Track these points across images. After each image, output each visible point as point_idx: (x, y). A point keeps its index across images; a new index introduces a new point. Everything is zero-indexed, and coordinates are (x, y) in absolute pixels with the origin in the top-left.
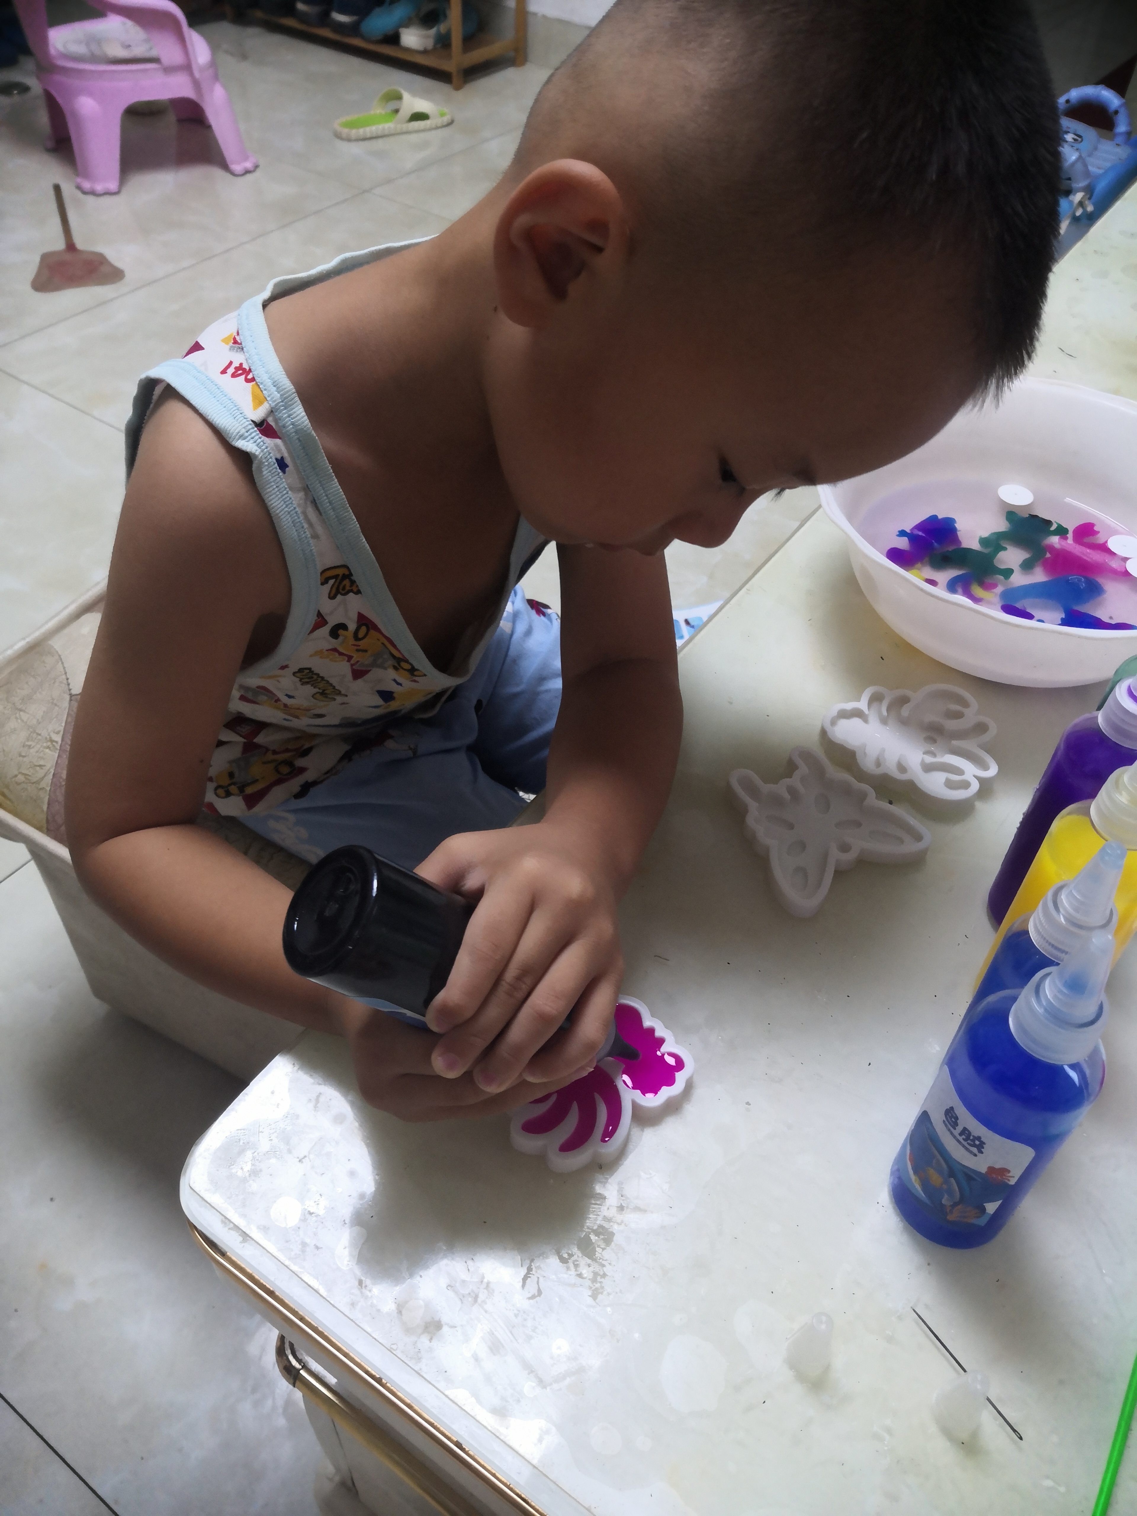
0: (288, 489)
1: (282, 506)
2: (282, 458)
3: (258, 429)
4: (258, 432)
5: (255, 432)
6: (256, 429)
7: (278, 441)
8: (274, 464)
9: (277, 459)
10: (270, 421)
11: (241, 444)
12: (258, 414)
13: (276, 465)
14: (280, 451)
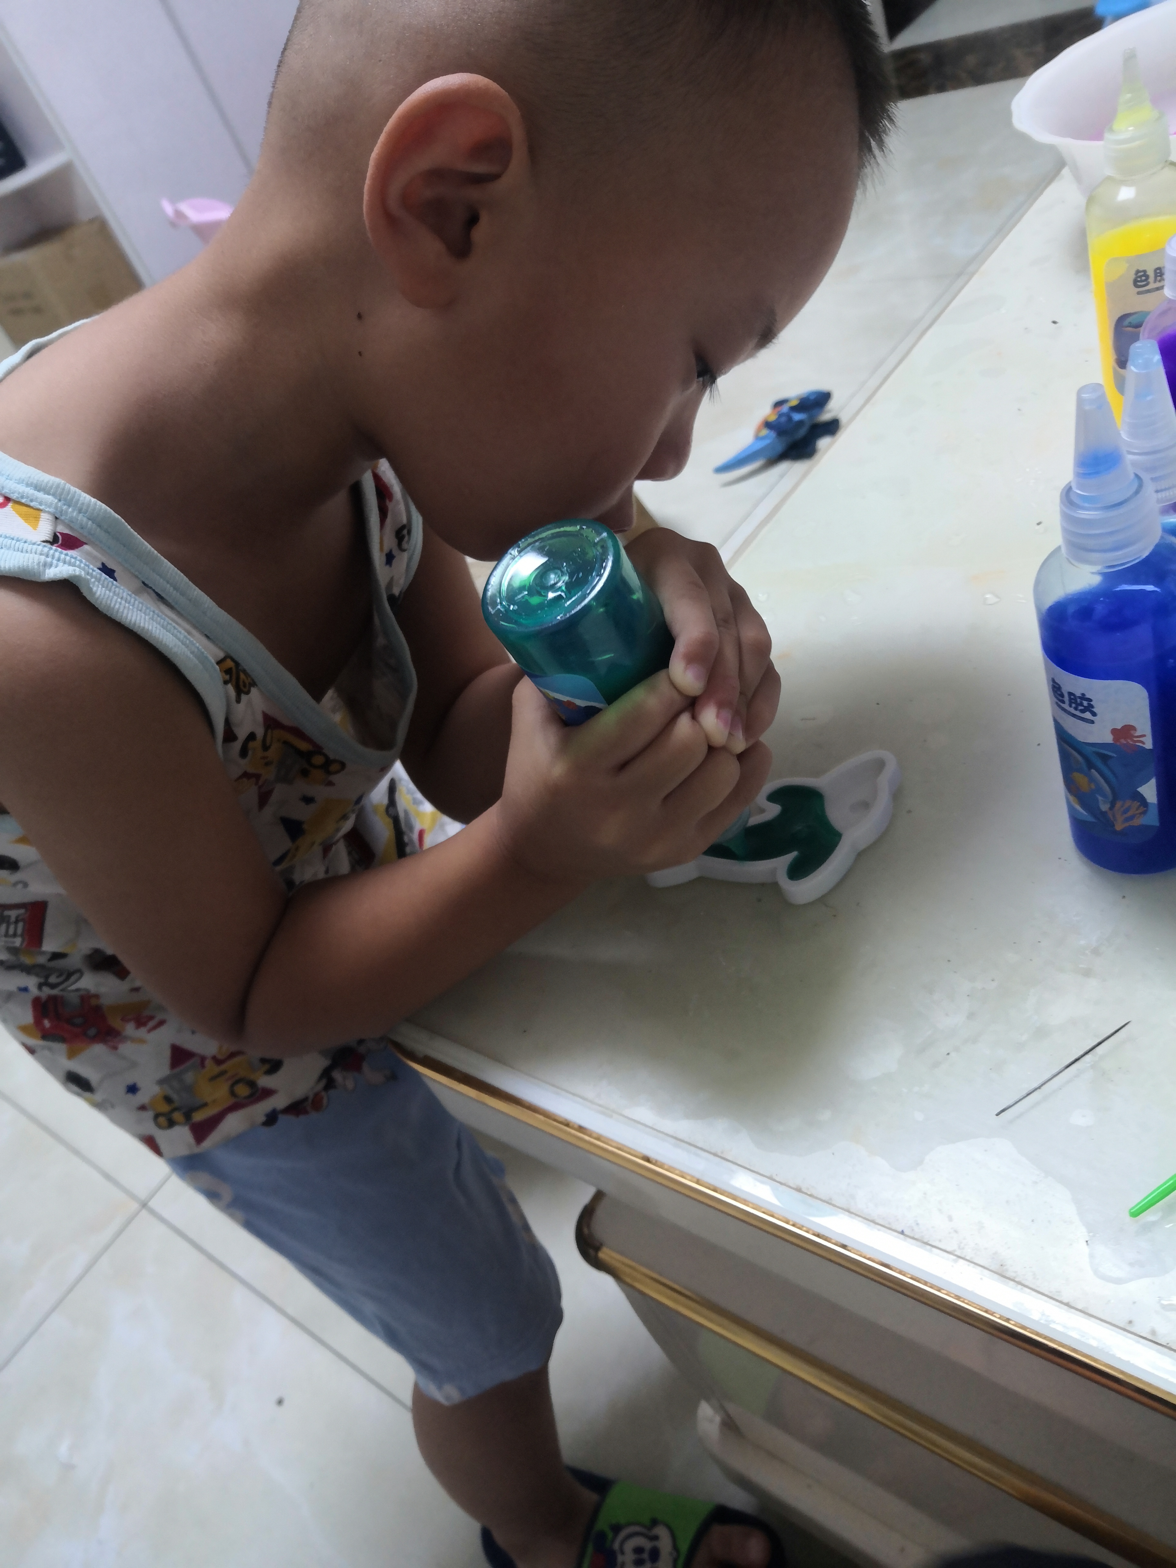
0: (133, 595)
1: (141, 616)
2: (103, 564)
3: (57, 546)
4: (60, 550)
5: (56, 551)
6: (54, 548)
7: (86, 547)
8: (101, 575)
9: (100, 569)
10: (61, 529)
11: (52, 573)
12: (45, 529)
13: (104, 575)
14: (95, 558)
